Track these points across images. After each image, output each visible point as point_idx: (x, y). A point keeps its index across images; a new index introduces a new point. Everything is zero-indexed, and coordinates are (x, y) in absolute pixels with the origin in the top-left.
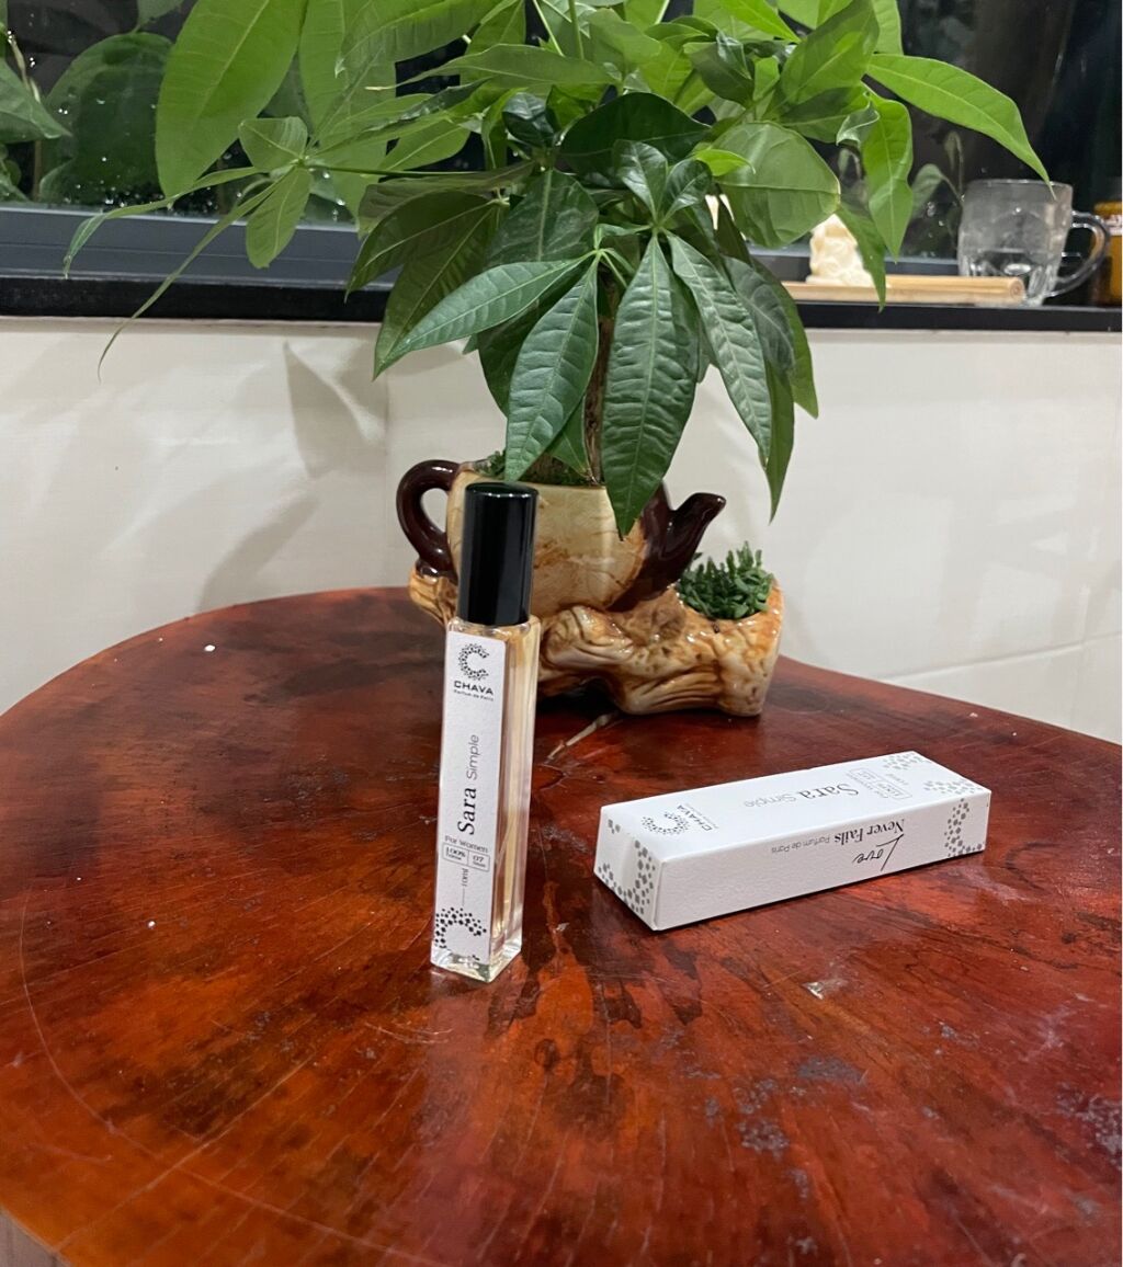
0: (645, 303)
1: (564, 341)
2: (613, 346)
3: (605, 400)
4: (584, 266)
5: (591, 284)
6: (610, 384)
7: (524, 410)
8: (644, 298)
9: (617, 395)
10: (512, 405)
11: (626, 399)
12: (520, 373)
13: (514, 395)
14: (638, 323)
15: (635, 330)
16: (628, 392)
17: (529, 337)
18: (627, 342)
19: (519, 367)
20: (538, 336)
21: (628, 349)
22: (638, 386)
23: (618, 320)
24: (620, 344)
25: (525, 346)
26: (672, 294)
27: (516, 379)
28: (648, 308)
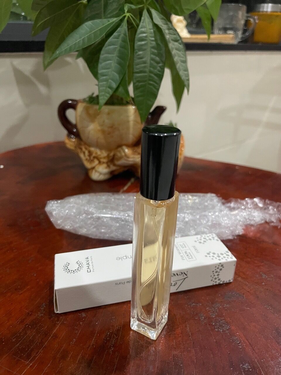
0: (144, 35)
1: (117, 50)
2: (135, 51)
3: (133, 73)
4: (122, 20)
5: (125, 27)
6: (135, 67)
7: (105, 77)
8: (144, 33)
9: (138, 71)
10: (99, 76)
11: (141, 72)
12: (101, 63)
13: (100, 71)
14: (143, 43)
15: (142, 45)
16: (141, 69)
17: (104, 48)
18: (139, 50)
19: (100, 61)
20: (107, 48)
21: (141, 53)
22: (145, 67)
23: (136, 42)
24: (137, 51)
25: (102, 52)
26: (154, 31)
27: (100, 66)
28: (146, 37)
